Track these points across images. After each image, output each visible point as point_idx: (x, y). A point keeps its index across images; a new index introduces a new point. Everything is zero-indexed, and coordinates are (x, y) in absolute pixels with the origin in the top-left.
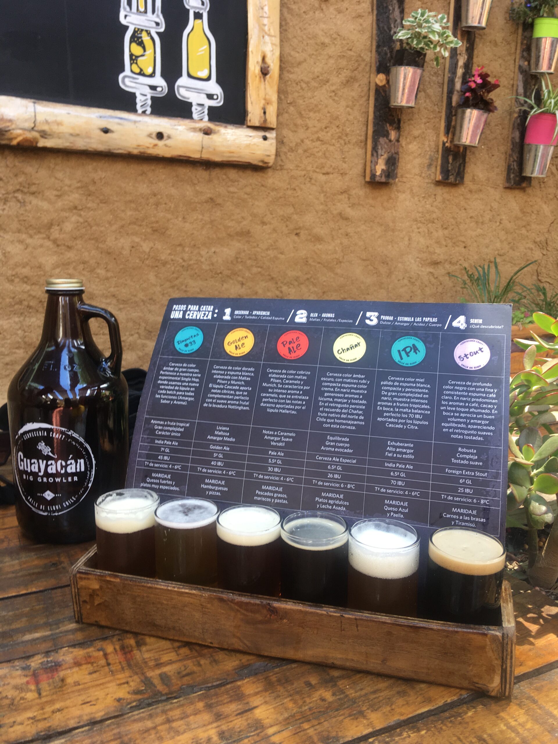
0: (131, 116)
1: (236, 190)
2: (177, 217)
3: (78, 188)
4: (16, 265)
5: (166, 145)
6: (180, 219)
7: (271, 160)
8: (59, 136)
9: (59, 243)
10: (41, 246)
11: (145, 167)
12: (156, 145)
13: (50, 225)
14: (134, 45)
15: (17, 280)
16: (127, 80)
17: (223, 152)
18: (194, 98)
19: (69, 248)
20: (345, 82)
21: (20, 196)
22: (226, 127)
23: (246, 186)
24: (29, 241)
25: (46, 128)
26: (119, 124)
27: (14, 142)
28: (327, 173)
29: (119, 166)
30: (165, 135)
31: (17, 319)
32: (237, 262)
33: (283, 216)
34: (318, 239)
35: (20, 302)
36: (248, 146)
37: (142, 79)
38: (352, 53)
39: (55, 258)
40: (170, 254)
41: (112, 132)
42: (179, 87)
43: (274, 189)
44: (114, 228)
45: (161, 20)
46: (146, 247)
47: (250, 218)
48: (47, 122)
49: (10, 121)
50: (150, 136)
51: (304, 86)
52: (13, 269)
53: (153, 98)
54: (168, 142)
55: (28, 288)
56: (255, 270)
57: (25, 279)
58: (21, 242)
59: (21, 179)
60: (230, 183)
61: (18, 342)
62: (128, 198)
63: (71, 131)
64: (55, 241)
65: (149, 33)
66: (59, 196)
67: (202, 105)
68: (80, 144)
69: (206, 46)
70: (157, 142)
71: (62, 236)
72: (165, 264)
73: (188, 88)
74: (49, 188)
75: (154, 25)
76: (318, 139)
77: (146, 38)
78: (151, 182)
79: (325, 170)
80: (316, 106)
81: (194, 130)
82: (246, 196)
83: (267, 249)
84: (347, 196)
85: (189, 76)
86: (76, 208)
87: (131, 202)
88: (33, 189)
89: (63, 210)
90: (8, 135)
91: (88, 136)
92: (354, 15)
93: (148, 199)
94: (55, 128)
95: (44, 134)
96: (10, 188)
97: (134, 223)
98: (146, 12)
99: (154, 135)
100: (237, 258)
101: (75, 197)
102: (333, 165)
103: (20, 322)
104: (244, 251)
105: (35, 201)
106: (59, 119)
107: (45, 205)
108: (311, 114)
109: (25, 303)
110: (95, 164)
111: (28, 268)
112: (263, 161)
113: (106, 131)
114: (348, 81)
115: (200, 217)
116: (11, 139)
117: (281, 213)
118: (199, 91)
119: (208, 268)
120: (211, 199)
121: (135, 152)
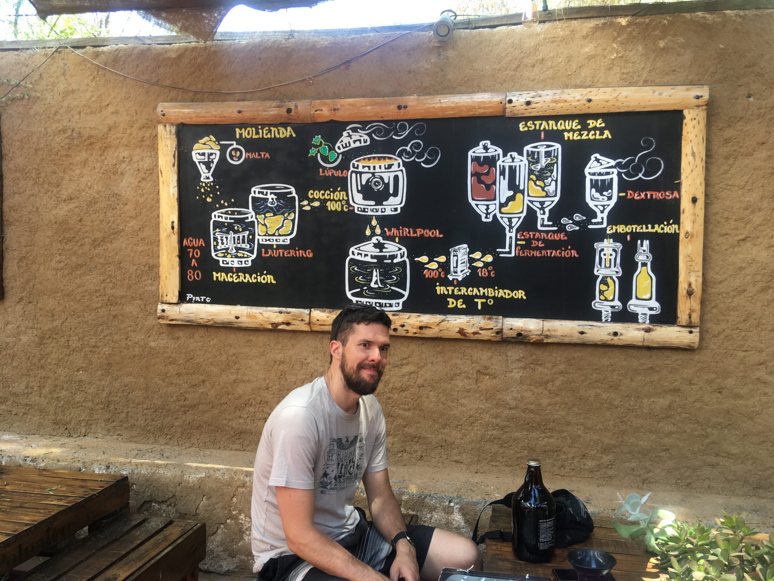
0: (598, 324)
1: (670, 363)
2: (626, 379)
3: (564, 362)
4: (527, 403)
5: (619, 339)
6: (629, 380)
7: (696, 345)
8: (555, 337)
9: (551, 392)
10: (542, 393)
11: (607, 350)
12: (613, 339)
13: (547, 382)
14: (602, 285)
15: (527, 411)
16: (597, 305)
17: (659, 342)
18: (639, 311)
19: (557, 395)
20: (760, 290)
21: (532, 366)
22: (661, 327)
23: (677, 360)
24: (535, 390)
25: (548, 333)
26: (590, 329)
27: (531, 341)
28: (747, 351)
29: (589, 350)
30: (619, 333)
31: (525, 433)
32: (670, 409)
33: (708, 379)
34: (738, 396)
35: (528, 424)
36: (678, 337)
37: (606, 303)
38: (766, 271)
39: (549, 400)
40: (621, 401)
41: (586, 333)
42: (630, 305)
43: (699, 362)
44: (585, 384)
45: (620, 270)
46: (605, 396)
47: (681, 380)
48: (549, 330)
49: (530, 331)
50: (609, 334)
51: (724, 295)
52: (526, 405)
53: (612, 313)
54: (621, 337)
55: (533, 416)
56: (684, 415)
57: (532, 411)
58: (531, 390)
59: (534, 358)
60: (665, 358)
61: (525, 446)
62: (594, 367)
63: (562, 334)
64: (549, 391)
65: (611, 278)
66: (553, 366)
67: (645, 314)
68: (567, 340)
69: (649, 281)
70: (613, 337)
71: (554, 388)
72: (617, 407)
73: (636, 306)
74: (549, 362)
75: (615, 273)
76: (737, 328)
77: (609, 281)
78: (610, 358)
79: (745, 348)
80: (735, 307)
81: (639, 329)
82: (678, 367)
83: (694, 402)
84: (764, 366)
85: (637, 298)
86: (562, 372)
87: (596, 369)
88: (540, 362)
89: (555, 374)
90: (528, 338)
91: (571, 336)
92: (767, 246)
93: (607, 367)
94: (553, 333)
95: (547, 337)
96: (528, 362)
97: (598, 381)
98: (610, 267)
99: (611, 334)
100: (670, 407)
101: (562, 367)
102: (752, 345)
103: (527, 435)
104: (676, 402)
105: (540, 369)
106: (555, 328)
107: (546, 371)
108: (731, 313)
109: (531, 424)
110: (575, 348)
111: (534, 405)
112: (689, 346)
113: (582, 333)
114: (763, 290)
115: (643, 378)
116: (530, 340)
117: (707, 378)
118: (643, 306)
119: (647, 412)
120: (652, 368)
121: (599, 343)
